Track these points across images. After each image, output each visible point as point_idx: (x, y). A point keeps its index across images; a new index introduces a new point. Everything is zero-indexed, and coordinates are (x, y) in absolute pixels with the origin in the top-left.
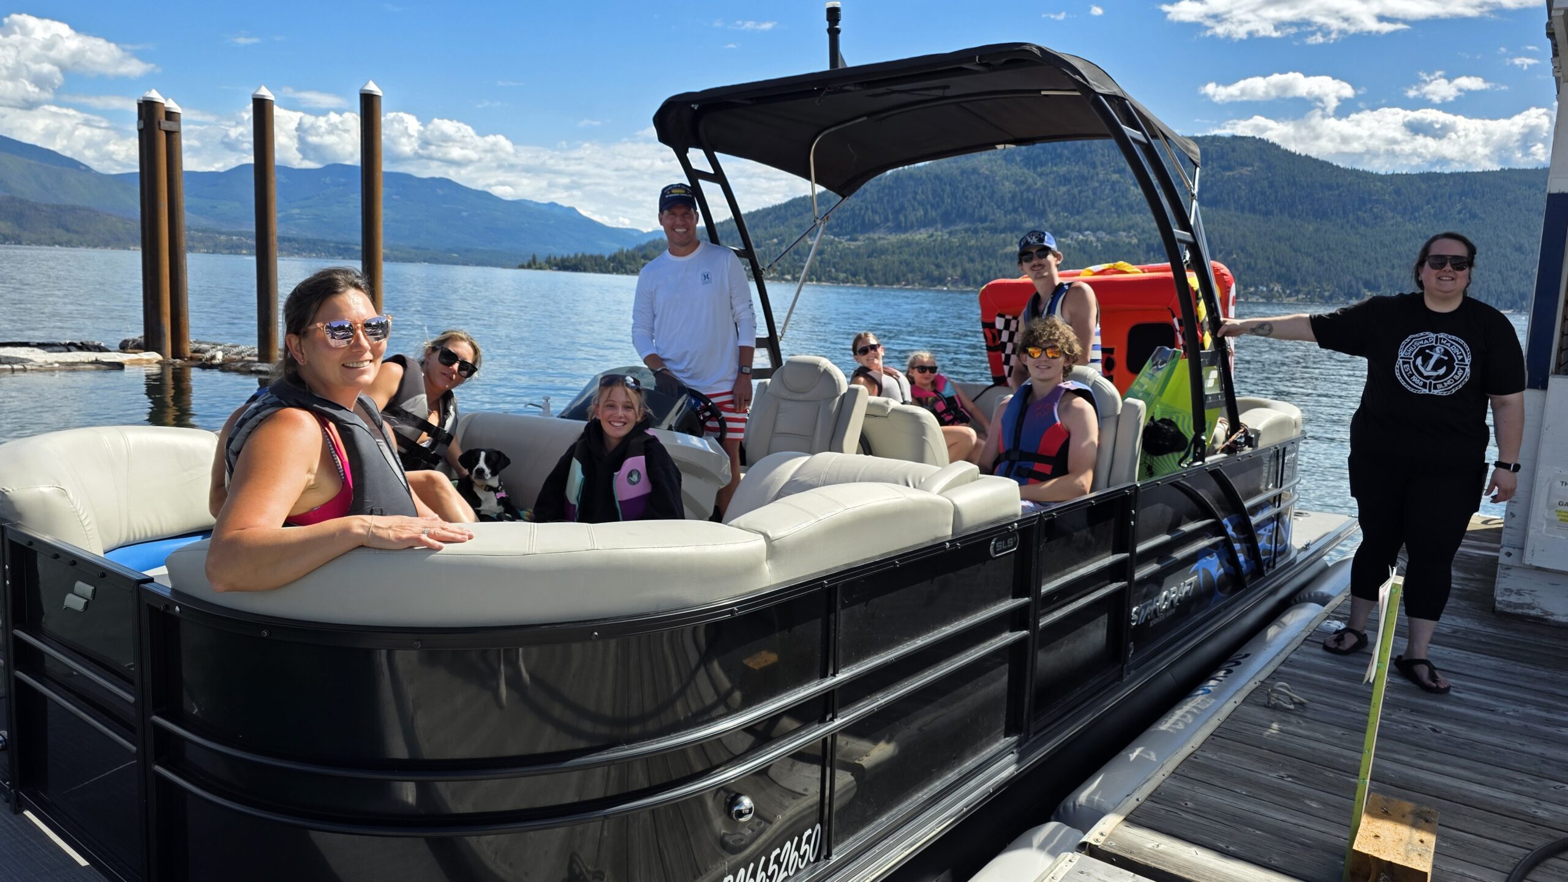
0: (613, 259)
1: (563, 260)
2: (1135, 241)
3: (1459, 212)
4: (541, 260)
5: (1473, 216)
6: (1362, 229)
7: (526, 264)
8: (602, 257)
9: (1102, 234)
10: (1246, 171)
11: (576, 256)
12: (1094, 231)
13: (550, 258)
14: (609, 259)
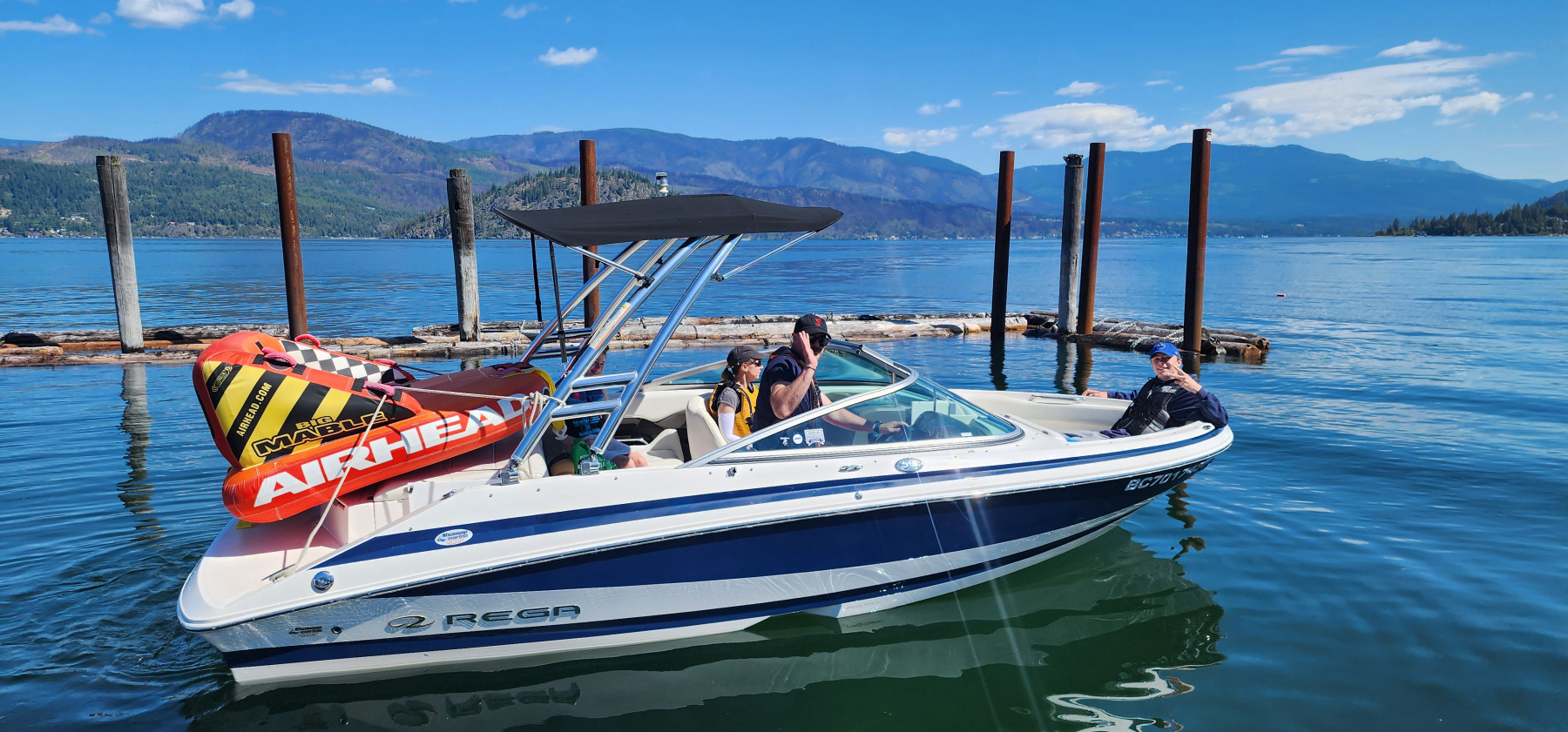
0: (1503, 217)
1: (1434, 223)
4: (1403, 224)
7: (1385, 230)
8: (1487, 217)
11: (1451, 217)
13: (1416, 221)
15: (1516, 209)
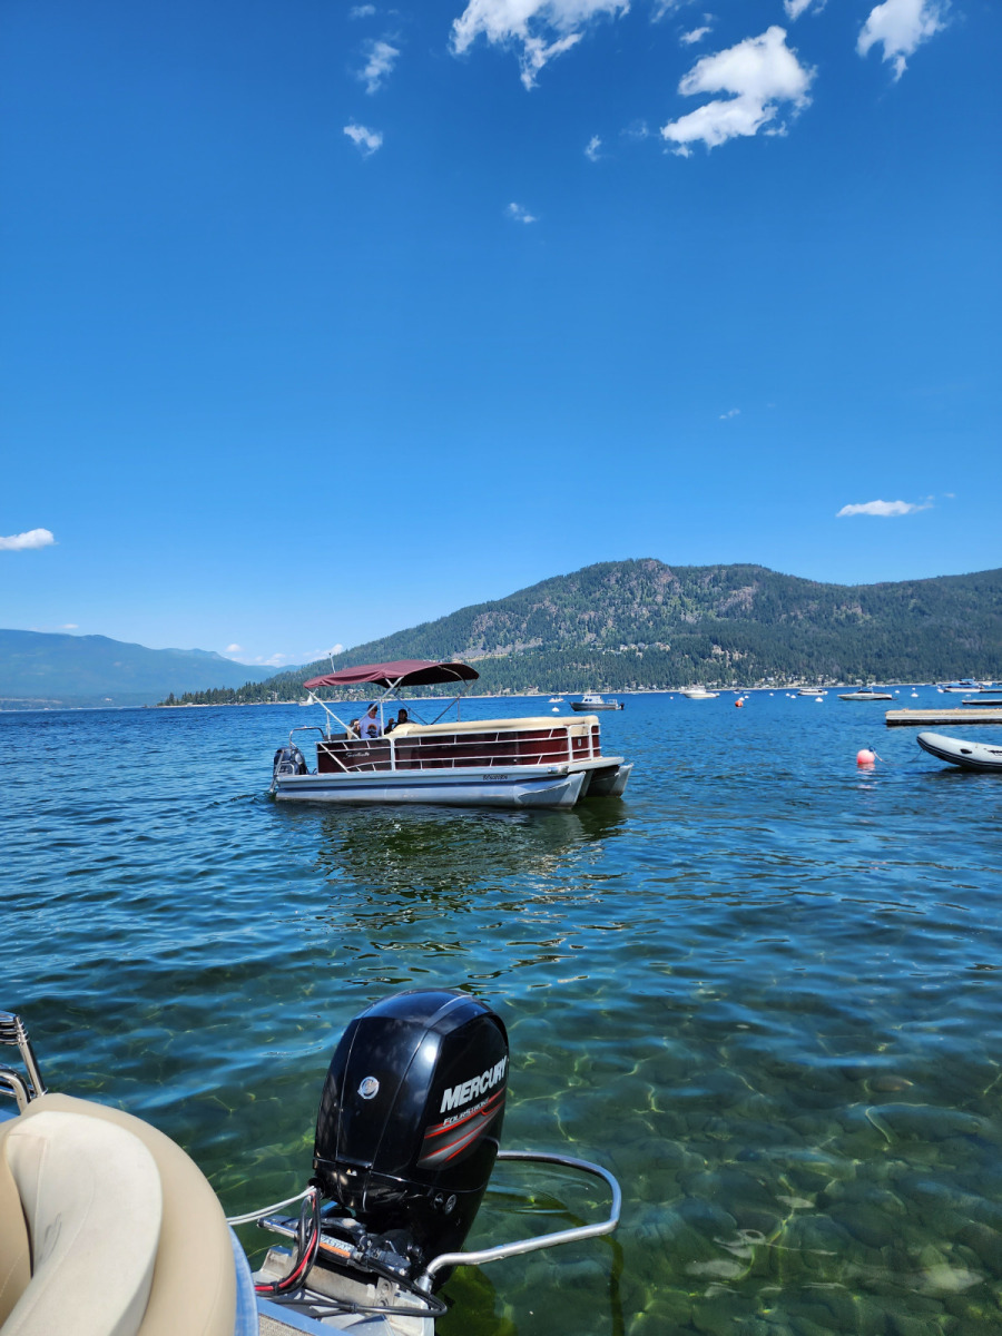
1: (197, 696)
2: (668, 648)
3: (913, 610)
4: (177, 697)
5: (923, 613)
6: (840, 629)
7: (163, 702)
8: (232, 691)
9: (641, 645)
10: (748, 590)
11: (209, 691)
12: (636, 643)
13: (185, 694)
14: (239, 690)
15: (248, 685)
